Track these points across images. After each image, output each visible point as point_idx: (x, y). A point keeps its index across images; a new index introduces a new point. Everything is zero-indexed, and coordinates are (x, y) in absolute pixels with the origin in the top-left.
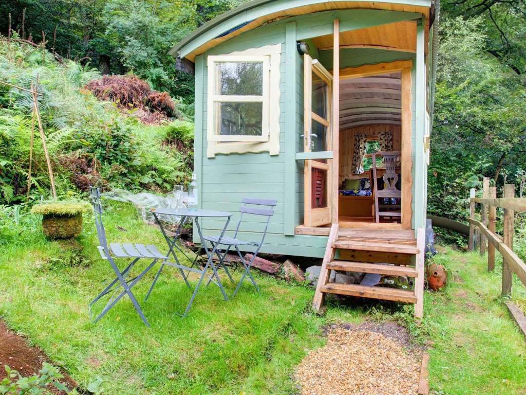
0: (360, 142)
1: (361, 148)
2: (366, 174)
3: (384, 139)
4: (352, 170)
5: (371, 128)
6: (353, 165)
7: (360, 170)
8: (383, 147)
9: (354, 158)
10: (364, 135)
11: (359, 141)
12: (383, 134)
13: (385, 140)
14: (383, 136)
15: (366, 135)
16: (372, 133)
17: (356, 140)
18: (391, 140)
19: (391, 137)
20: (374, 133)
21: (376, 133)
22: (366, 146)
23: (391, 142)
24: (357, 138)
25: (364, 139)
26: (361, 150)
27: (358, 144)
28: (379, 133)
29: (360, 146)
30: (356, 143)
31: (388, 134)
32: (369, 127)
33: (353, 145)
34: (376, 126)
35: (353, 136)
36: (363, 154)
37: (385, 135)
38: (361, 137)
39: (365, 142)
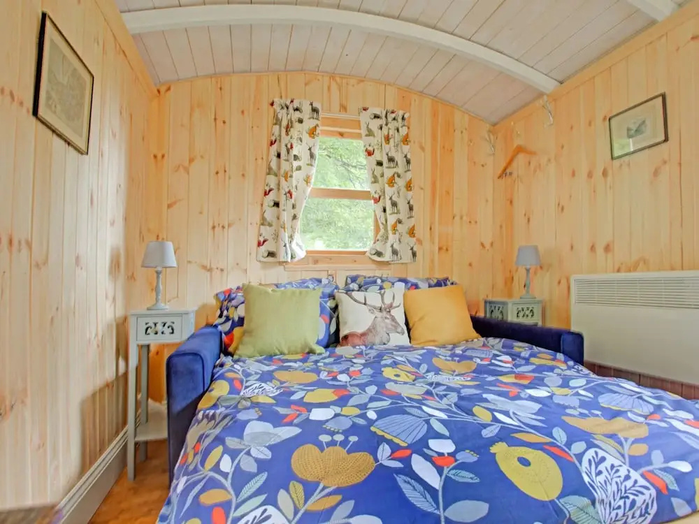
0: (294, 132)
1: (296, 157)
2: (316, 262)
3: (380, 135)
4: (259, 244)
5: (334, 87)
6: (264, 222)
7: (294, 245)
8: (380, 164)
9: (272, 196)
10: (307, 109)
11: (288, 128)
12: (376, 117)
13: (387, 139)
14: (378, 122)
15: (315, 110)
16: (336, 106)
17: (278, 122)
18: (406, 140)
19: (403, 131)
20: (344, 108)
21: (353, 106)
22: (317, 152)
23: (406, 148)
24: (282, 114)
25: (309, 124)
26: (296, 164)
27: (285, 140)
28: (365, 109)
29: (295, 152)
30: (277, 133)
31: (394, 119)
32: (326, 79)
33: (265, 143)
34: (353, 81)
35: (266, 105)
36: (307, 180)
37: (383, 121)
38: (297, 115)
39: (312, 133)
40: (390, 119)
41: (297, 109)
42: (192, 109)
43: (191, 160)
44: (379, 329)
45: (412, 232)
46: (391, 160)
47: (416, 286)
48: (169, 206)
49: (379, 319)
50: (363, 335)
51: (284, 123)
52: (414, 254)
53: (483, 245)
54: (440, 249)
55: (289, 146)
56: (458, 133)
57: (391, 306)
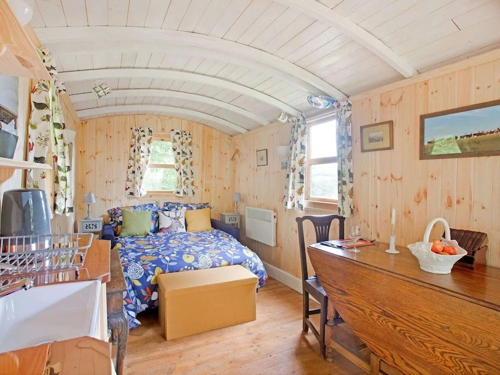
0: (141, 141)
1: (142, 152)
2: (151, 196)
3: (179, 142)
4: (126, 189)
5: (159, 120)
6: (128, 180)
7: (141, 189)
8: (179, 154)
9: (132, 169)
10: (147, 131)
11: (139, 139)
12: (178, 133)
13: (182, 143)
14: (178, 136)
15: (150, 131)
16: (160, 129)
17: (134, 137)
18: (190, 144)
19: (189, 140)
20: (163, 130)
21: (168, 129)
22: (151, 150)
23: (190, 148)
24: (136, 133)
25: (148, 137)
26: (142, 154)
27: (137, 145)
28: (173, 130)
29: (142, 149)
30: (133, 142)
31: (185, 134)
32: (156, 118)
33: (129, 146)
34: (167, 118)
35: (128, 129)
36: (147, 162)
37: (180, 136)
38: (143, 133)
39: (149, 141)
40: (183, 135)
41: (143, 131)
42: (96, 131)
43: (96, 154)
44: (174, 226)
45: (192, 184)
46: (183, 153)
47: (192, 209)
48: (87, 173)
49: (174, 222)
50: (167, 228)
51: (137, 138)
52: (194, 193)
53: (225, 188)
54: (206, 190)
55: (139, 148)
56: (214, 139)
57: (179, 217)
